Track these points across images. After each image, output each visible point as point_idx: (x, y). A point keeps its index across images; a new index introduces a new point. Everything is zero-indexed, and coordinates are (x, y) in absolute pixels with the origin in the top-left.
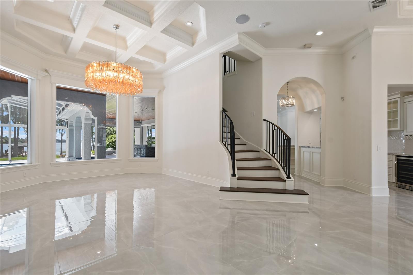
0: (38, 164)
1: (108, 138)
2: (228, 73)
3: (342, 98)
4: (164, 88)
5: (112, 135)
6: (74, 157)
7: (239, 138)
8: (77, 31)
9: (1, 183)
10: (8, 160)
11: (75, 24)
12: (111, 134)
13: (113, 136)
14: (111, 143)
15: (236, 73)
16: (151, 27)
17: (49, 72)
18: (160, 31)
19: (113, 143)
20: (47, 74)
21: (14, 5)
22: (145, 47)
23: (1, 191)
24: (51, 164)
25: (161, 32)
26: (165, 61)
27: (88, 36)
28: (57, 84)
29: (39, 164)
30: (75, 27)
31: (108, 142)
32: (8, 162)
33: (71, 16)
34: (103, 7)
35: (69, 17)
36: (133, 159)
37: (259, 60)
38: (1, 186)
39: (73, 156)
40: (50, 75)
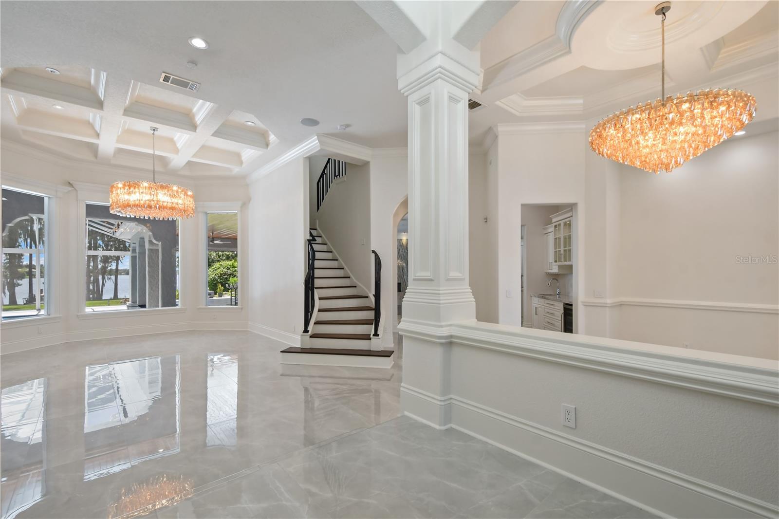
0: (59, 316)
1: (213, 267)
2: (338, 177)
3: (485, 219)
4: (249, 199)
5: (221, 263)
6: (138, 303)
7: (349, 277)
8: (101, 137)
9: (1, 342)
10: (35, 309)
11: (97, 128)
12: (219, 261)
13: (221, 265)
14: (217, 277)
15: (345, 180)
16: (196, 132)
17: (74, 185)
18: (211, 134)
19: (220, 276)
20: (70, 189)
21: (17, 115)
22: (203, 147)
23: (1, 353)
24: (77, 316)
25: (213, 135)
26: (241, 163)
27: (118, 141)
28: (86, 202)
29: (61, 315)
30: (99, 132)
31: (213, 276)
32: (34, 312)
33: (91, 120)
34: (123, 116)
35: (89, 121)
36: (206, 308)
37: (366, 164)
38: (1, 346)
39: (136, 303)
40: (75, 189)
